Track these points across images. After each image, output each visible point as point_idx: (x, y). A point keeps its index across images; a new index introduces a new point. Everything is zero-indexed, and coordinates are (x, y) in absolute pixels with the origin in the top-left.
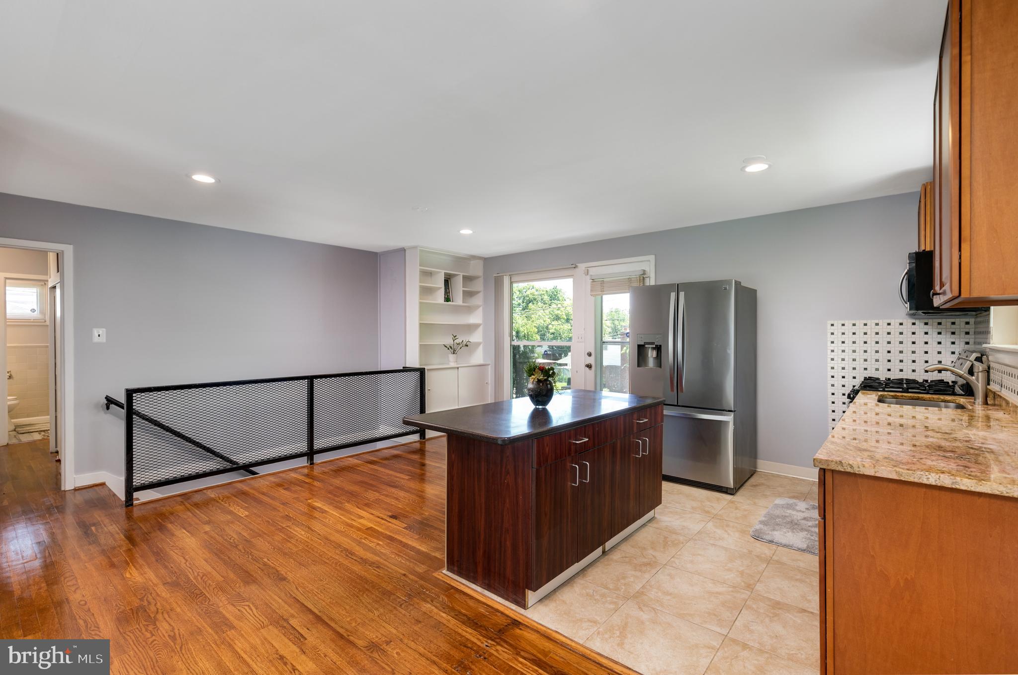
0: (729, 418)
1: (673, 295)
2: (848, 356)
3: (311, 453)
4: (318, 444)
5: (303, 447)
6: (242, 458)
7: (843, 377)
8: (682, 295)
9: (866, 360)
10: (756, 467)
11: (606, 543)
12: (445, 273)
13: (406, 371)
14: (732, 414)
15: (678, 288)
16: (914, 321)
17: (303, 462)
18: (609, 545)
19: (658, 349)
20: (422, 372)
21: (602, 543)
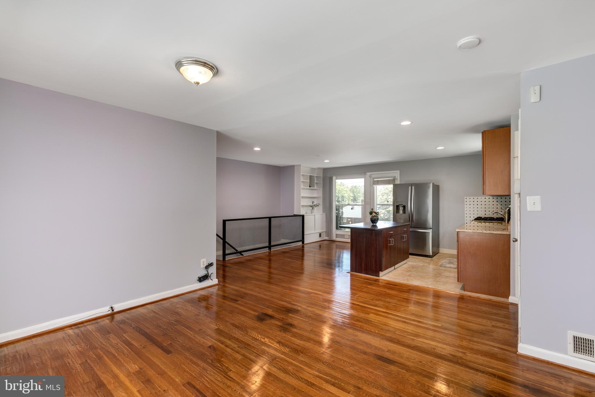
0: (430, 231)
1: (410, 188)
2: (472, 209)
3: (270, 247)
4: (272, 244)
5: (267, 244)
6: (239, 249)
7: (470, 217)
8: (413, 187)
9: (478, 211)
10: (439, 251)
11: (395, 266)
12: (310, 176)
13: (295, 216)
14: (431, 229)
15: (412, 185)
16: (493, 197)
17: (267, 250)
18: (396, 266)
19: (404, 207)
20: (303, 217)
21: (394, 265)
